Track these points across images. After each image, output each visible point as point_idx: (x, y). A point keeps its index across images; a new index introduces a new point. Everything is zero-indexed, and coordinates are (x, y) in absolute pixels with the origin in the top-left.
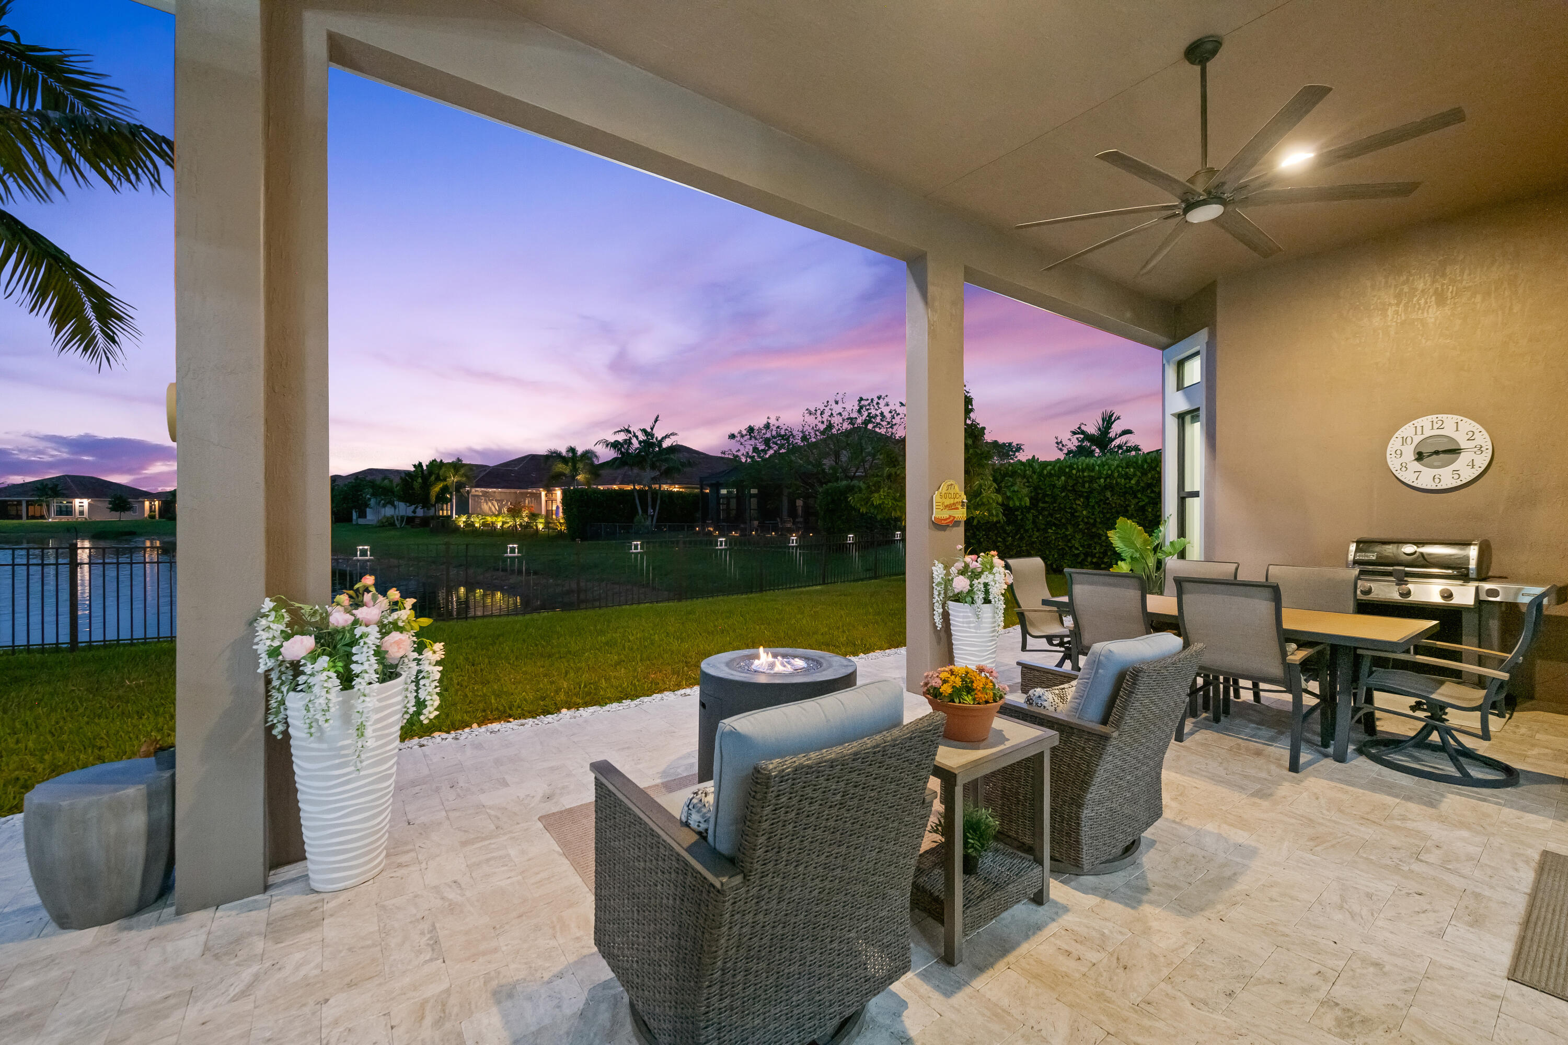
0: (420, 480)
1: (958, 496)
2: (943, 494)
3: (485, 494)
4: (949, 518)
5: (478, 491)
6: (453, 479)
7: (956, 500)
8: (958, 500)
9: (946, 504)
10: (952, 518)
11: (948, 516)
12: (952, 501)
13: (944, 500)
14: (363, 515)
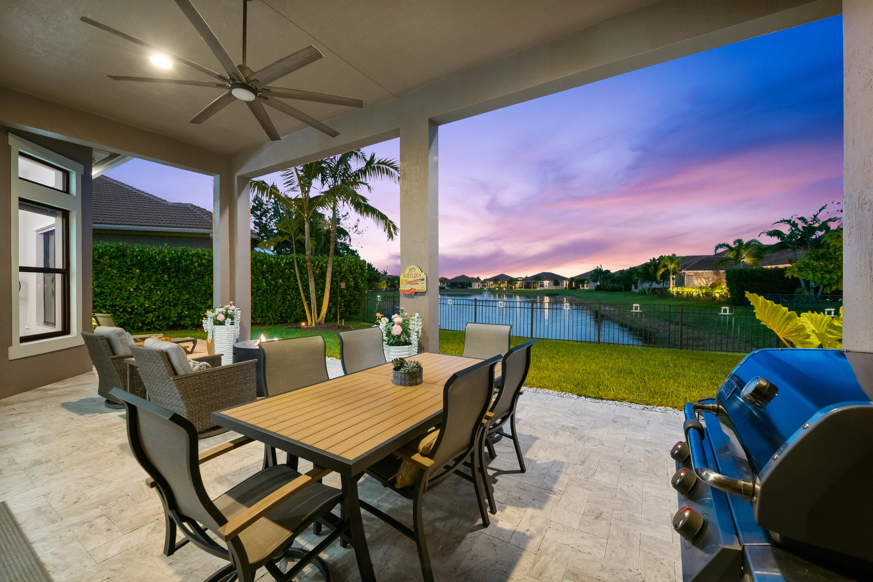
0: (652, 268)
1: (418, 275)
2: (406, 275)
3: (696, 275)
4: (411, 290)
5: (692, 272)
6: (671, 266)
7: (416, 278)
8: (418, 278)
9: (408, 281)
10: (413, 290)
11: (410, 289)
12: (413, 279)
13: (407, 279)
14: (636, 287)
